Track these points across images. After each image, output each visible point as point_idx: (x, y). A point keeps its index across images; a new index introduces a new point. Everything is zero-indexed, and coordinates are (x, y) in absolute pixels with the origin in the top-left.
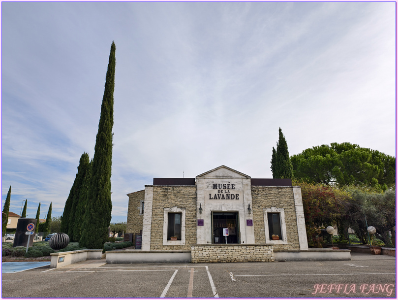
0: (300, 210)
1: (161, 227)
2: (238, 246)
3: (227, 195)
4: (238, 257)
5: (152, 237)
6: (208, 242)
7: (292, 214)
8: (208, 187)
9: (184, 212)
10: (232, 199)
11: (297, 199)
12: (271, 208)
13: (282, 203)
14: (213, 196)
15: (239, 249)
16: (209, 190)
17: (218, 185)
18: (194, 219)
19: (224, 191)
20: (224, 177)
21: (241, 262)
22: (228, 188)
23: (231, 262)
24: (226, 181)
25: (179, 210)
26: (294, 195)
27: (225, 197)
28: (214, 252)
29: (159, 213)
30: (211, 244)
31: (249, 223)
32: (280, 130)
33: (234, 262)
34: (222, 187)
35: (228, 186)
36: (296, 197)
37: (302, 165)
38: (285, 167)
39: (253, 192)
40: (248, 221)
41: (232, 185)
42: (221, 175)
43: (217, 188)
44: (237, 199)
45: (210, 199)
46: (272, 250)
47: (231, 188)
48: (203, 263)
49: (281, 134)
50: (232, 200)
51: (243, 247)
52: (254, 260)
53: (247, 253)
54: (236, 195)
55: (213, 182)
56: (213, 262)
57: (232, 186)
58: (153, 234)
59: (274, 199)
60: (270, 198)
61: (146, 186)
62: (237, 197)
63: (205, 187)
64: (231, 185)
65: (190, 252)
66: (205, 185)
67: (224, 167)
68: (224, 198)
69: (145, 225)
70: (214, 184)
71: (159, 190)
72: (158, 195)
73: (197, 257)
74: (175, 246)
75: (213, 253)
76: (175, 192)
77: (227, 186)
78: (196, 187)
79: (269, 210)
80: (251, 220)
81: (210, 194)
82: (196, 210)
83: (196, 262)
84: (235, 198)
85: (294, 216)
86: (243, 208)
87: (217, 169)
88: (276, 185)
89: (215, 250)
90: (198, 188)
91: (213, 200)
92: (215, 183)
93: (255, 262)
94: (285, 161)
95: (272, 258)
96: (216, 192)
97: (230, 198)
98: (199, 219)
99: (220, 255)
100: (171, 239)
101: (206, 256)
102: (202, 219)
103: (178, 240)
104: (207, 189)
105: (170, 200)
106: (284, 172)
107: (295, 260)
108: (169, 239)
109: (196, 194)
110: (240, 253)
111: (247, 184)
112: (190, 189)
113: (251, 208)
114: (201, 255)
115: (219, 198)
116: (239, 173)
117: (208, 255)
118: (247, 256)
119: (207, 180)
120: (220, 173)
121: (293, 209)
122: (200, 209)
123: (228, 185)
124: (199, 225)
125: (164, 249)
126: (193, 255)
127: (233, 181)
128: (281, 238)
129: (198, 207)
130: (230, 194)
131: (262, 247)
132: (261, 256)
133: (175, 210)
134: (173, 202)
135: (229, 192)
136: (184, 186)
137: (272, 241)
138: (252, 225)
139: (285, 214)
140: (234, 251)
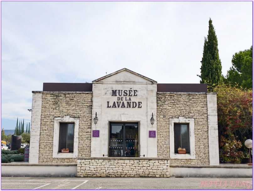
0: (213, 121)
1: (50, 139)
2: (130, 159)
3: (128, 103)
4: (129, 171)
5: (40, 150)
6: (104, 155)
7: (203, 124)
8: (106, 94)
9: (77, 122)
10: (133, 107)
11: (211, 107)
12: (178, 118)
13: (192, 112)
14: (111, 104)
15: (131, 163)
16: (108, 97)
17: (117, 92)
18: (89, 130)
19: (124, 99)
20: (125, 82)
21: (132, 177)
22: (129, 95)
23: (120, 177)
24: (127, 87)
25: (71, 120)
26: (208, 104)
27: (126, 105)
28: (103, 166)
29: (48, 123)
30: (107, 157)
31: (152, 134)
32: (210, 22)
33: (124, 177)
34: (123, 93)
35: (130, 93)
36: (209, 105)
37: (246, 65)
38: (212, 69)
39: (158, 99)
40: (150, 132)
41: (135, 91)
42: (122, 80)
43: (116, 95)
44: (139, 107)
45: (108, 107)
46: (169, 165)
47: (133, 95)
48: (90, 177)
49: (211, 27)
50: (134, 109)
51: (135, 161)
52: (146, 175)
53: (139, 168)
54: (139, 102)
55: (112, 88)
56: (101, 177)
57: (135, 93)
58: (42, 146)
59: (183, 108)
60: (178, 106)
61: (33, 92)
62: (139, 105)
63: (103, 93)
64: (133, 91)
65: (76, 165)
66: (103, 92)
67: (126, 70)
68: (124, 107)
69: (33, 135)
70: (113, 91)
71: (49, 97)
72: (48, 103)
73: (83, 171)
74: (67, 159)
75: (101, 166)
76: (68, 99)
77: (128, 93)
78: (92, 94)
79: (177, 121)
80: (155, 132)
81: (108, 102)
82: (91, 120)
83: (82, 176)
84: (137, 106)
85: (206, 127)
86: (145, 118)
87: (117, 73)
88: (187, 92)
89: (103, 164)
90: (94, 95)
91: (111, 108)
92: (114, 89)
93: (148, 177)
94: (212, 61)
95: (167, 173)
96: (115, 99)
97: (132, 106)
98: (94, 129)
99: (109, 169)
100: (62, 151)
101: (93, 169)
102: (97, 129)
103: (70, 152)
104: (105, 96)
105: (61, 108)
106: (210, 75)
107: (195, 176)
108: (60, 151)
109: (92, 102)
110: (131, 167)
111: (152, 91)
112: (84, 96)
113: (155, 118)
114: (88, 168)
115: (119, 107)
116: (143, 77)
117: (96, 169)
118: (140, 170)
119: (104, 86)
120: (122, 77)
121: (205, 119)
122: (96, 118)
123: (130, 91)
124: (94, 136)
125: (54, 163)
126: (79, 168)
127: (135, 87)
128: (188, 152)
129: (94, 116)
130: (132, 101)
131: (157, 161)
132: (155, 171)
133: (67, 119)
134: (65, 110)
135: (130, 99)
136: (78, 92)
137: (177, 155)
138: (155, 137)
139: (195, 124)
140: (125, 165)
